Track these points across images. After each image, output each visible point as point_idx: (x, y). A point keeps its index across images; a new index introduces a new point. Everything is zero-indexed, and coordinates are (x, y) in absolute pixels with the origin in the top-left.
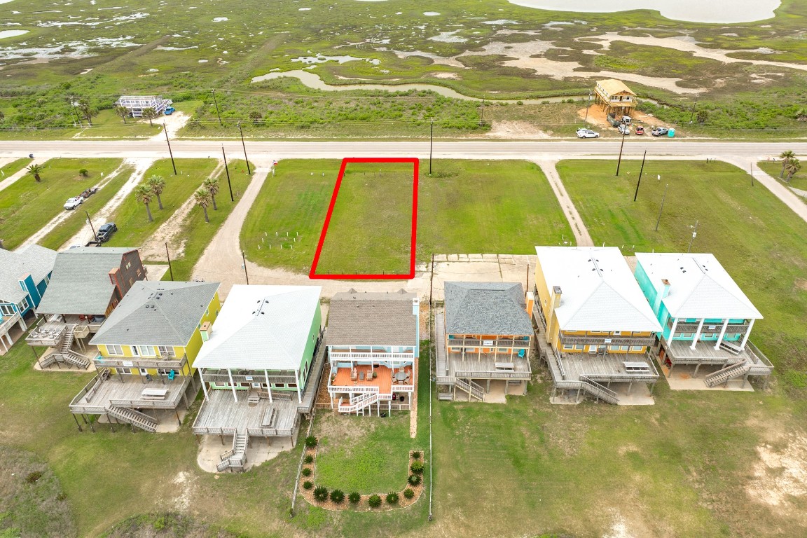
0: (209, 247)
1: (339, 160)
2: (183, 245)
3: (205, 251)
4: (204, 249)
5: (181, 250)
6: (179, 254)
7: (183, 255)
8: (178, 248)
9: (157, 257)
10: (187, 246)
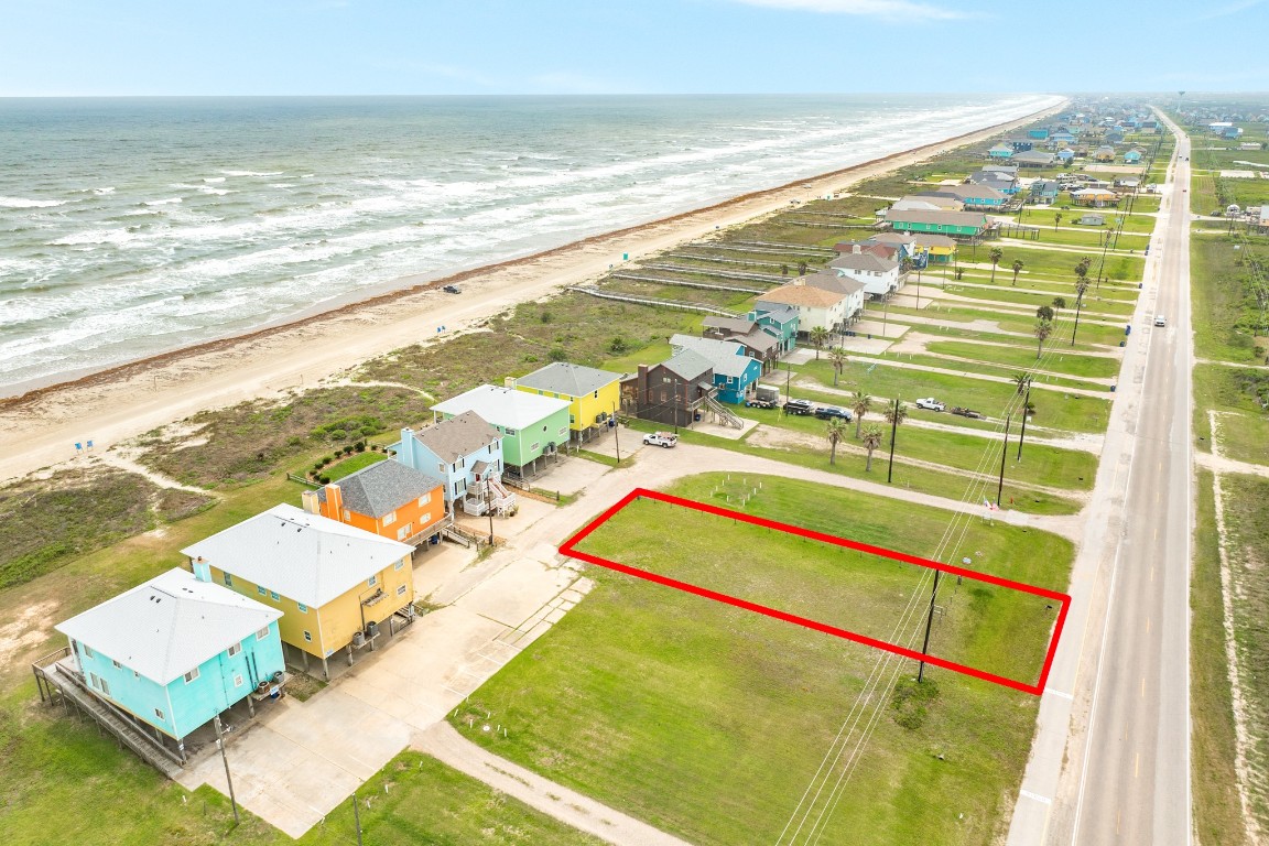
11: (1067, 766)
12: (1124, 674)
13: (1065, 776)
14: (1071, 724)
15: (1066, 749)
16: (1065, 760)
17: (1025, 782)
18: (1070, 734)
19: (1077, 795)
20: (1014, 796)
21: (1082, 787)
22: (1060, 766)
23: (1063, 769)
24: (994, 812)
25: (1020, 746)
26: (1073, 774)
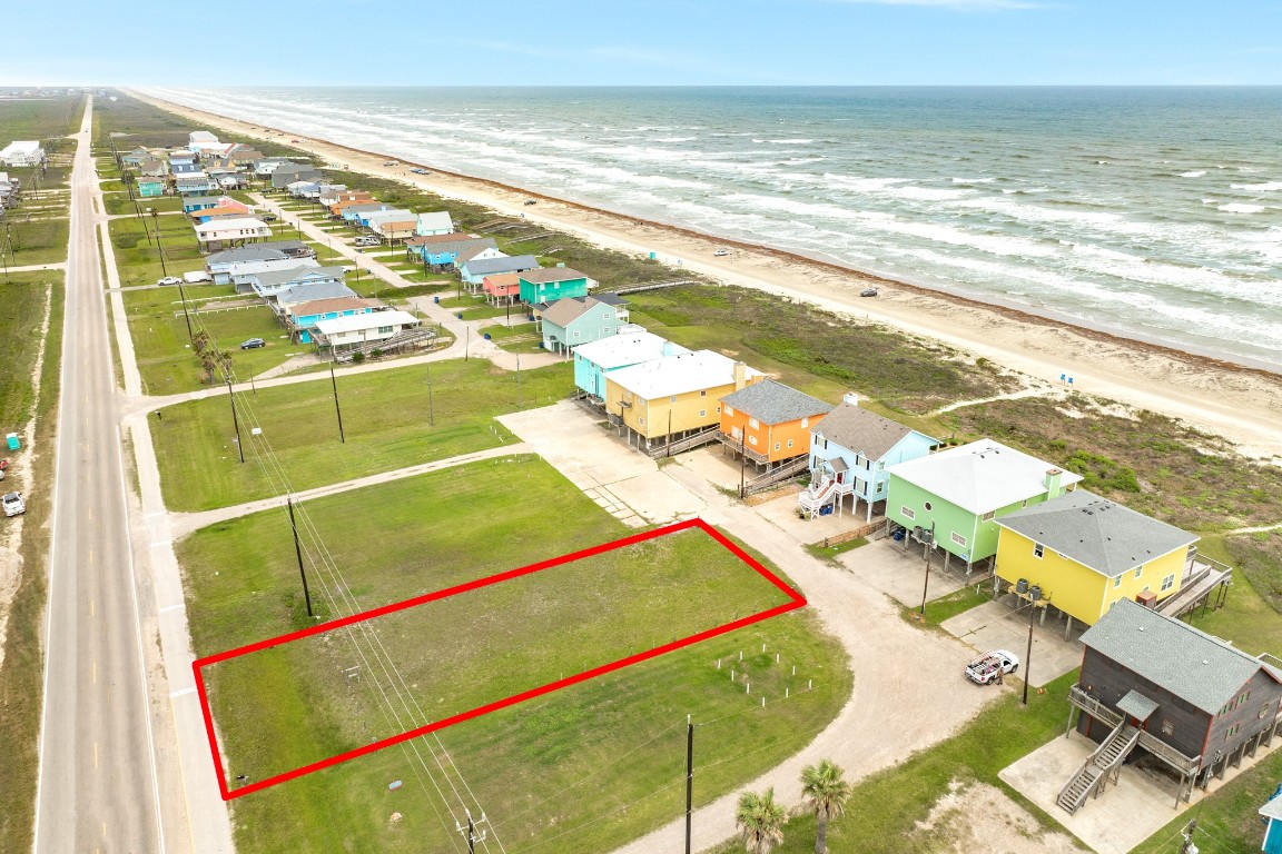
0: (889, 763)
1: (238, 817)
2: (934, 815)
3: (903, 758)
4: (903, 768)
5: (947, 802)
6: (960, 792)
7: (954, 786)
8: (953, 812)
9: (1013, 818)
10: (928, 802)
11: (156, 639)
12: (121, 761)
13: (155, 632)
14: (164, 672)
15: (161, 650)
16: (159, 642)
17: (184, 611)
18: (162, 663)
19: (142, 626)
20: (187, 601)
21: (138, 631)
22: (161, 637)
23: (158, 635)
24: (197, 587)
25: (198, 628)
26: (149, 637)
